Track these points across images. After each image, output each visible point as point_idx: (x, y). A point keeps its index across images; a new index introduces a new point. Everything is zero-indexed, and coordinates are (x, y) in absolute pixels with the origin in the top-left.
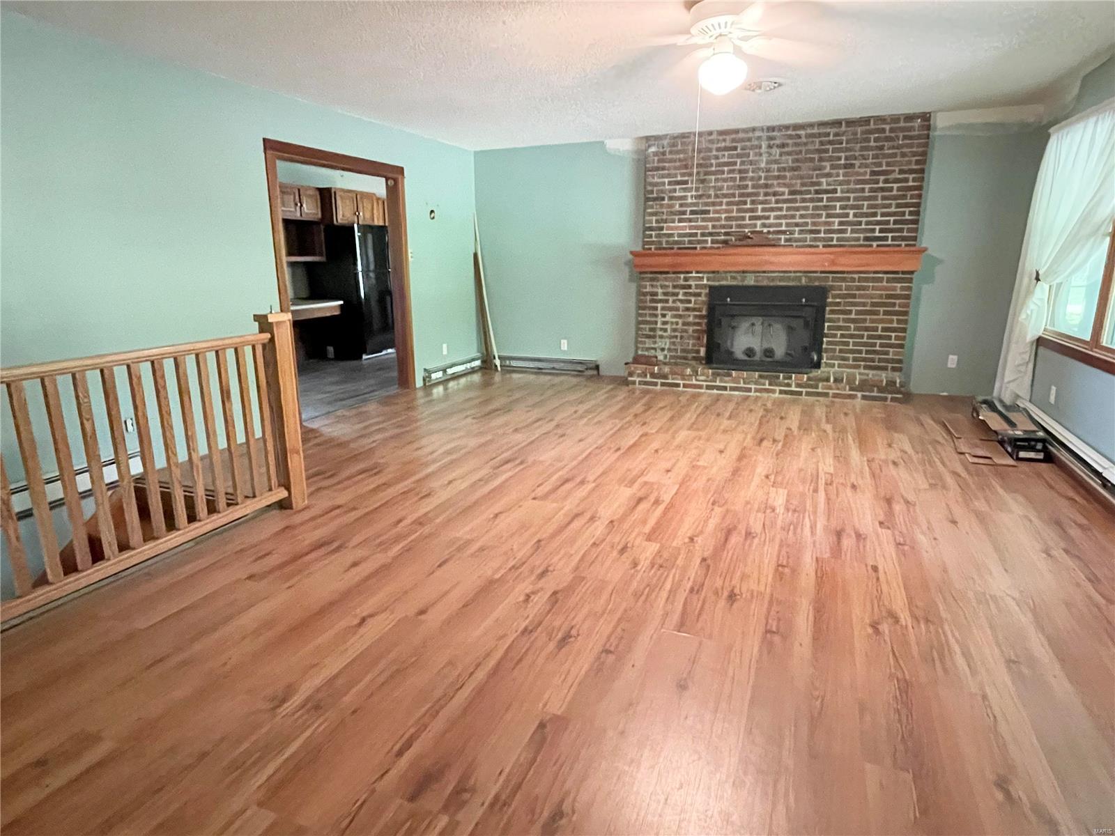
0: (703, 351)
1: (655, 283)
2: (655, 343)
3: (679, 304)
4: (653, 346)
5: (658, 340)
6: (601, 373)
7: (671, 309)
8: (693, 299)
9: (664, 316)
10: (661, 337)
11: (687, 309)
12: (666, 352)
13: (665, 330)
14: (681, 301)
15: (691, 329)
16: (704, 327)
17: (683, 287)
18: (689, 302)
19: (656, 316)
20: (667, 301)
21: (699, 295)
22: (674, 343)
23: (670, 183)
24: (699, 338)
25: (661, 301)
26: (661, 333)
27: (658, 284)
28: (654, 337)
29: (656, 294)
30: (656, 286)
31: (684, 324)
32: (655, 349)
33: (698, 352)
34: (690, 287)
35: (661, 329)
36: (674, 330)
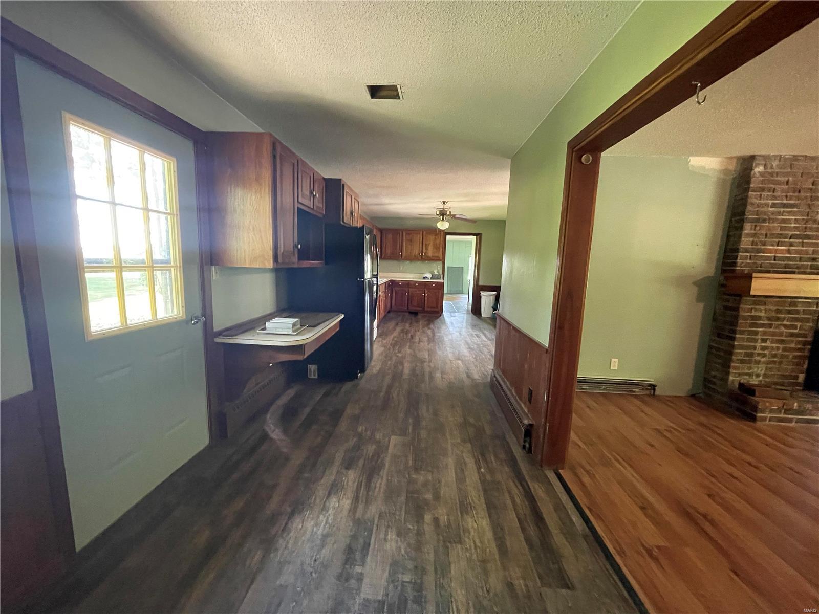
0: (801, 377)
1: (758, 307)
2: (750, 368)
3: (783, 329)
4: (747, 371)
5: (753, 365)
6: (657, 393)
7: (773, 334)
8: (799, 324)
9: (764, 341)
10: (758, 362)
11: (792, 335)
12: (761, 378)
13: (764, 356)
14: (786, 326)
15: (791, 355)
16: (806, 353)
17: (789, 312)
18: (795, 327)
19: (756, 341)
20: (770, 326)
21: (807, 320)
22: (771, 369)
23: (774, 205)
24: (798, 364)
25: (763, 325)
26: (758, 358)
27: (763, 308)
28: (750, 362)
29: (759, 318)
30: (761, 311)
31: (785, 349)
32: (750, 375)
33: (797, 377)
34: (797, 312)
35: (759, 354)
36: (775, 356)
